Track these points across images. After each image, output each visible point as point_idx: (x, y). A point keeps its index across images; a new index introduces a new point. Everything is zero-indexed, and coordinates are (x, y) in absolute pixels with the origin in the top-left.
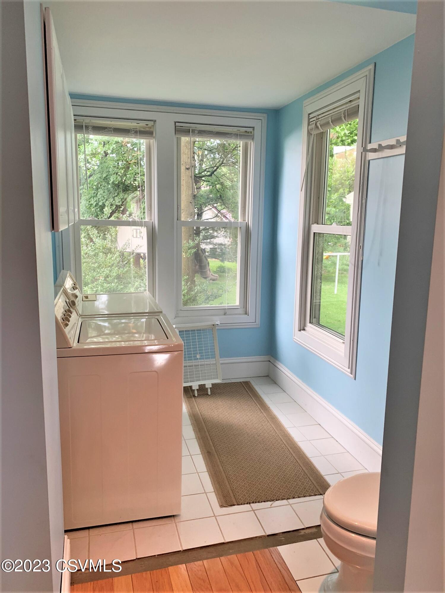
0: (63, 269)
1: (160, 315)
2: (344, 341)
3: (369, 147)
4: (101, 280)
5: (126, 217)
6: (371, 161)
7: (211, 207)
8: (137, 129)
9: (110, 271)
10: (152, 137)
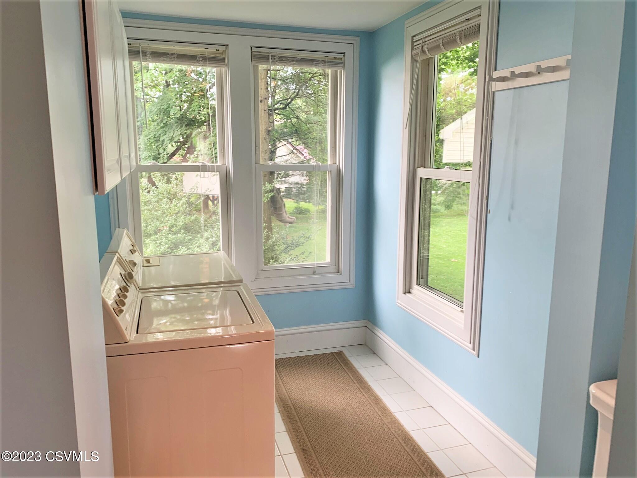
0: (119, 227)
1: (240, 286)
2: (462, 309)
3: (495, 75)
4: (165, 230)
5: (193, 158)
6: (496, 93)
7: (285, 143)
8: (205, 56)
9: (176, 220)
10: (224, 64)
